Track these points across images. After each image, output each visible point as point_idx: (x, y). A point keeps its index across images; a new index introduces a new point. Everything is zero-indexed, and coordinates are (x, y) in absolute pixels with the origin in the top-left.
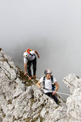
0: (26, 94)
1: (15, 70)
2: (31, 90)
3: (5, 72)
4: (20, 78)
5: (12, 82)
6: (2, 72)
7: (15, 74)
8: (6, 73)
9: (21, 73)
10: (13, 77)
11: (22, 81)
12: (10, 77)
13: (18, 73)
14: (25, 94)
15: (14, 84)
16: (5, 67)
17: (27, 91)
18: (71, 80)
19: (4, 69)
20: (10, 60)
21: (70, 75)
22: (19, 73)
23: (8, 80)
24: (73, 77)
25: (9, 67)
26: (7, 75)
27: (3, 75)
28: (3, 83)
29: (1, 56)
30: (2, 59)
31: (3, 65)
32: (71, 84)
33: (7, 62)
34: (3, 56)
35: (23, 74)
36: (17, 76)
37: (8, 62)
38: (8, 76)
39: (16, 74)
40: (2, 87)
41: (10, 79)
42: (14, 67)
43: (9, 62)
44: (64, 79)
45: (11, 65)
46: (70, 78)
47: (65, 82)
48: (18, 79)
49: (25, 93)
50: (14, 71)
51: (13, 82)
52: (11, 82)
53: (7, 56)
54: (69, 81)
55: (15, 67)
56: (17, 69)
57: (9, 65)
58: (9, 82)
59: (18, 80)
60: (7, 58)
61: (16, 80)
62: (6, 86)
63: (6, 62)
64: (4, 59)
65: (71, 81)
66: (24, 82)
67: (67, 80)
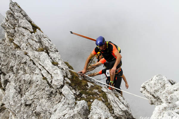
0: (74, 115)
1: (62, 69)
2: (85, 108)
3: (42, 72)
4: (70, 85)
5: (54, 92)
6: (37, 71)
7: (61, 77)
8: (44, 75)
9: (73, 77)
10: (56, 83)
11: (75, 92)
12: (51, 82)
13: (67, 76)
14: (72, 115)
15: (58, 95)
16: (43, 62)
17: (77, 109)
18: (156, 89)
19: (40, 67)
20: (53, 50)
21: (154, 78)
22: (69, 76)
23: (46, 89)
24: (160, 81)
25: (51, 64)
26: (45, 78)
27: (38, 79)
28: (38, 93)
29: (37, 40)
30: (37, 48)
31: (39, 59)
32: (156, 96)
33: (46, 54)
34: (40, 42)
35: (76, 77)
36: (65, 82)
37: (48, 53)
38: (48, 80)
39: (63, 78)
40: (35, 100)
41: (51, 87)
42: (60, 63)
43: (51, 54)
44: (142, 86)
45: (54, 58)
46: (155, 84)
47: (144, 92)
48: (66, 87)
49: (72, 113)
50: (59, 71)
51: (57, 92)
52: (52, 92)
53: (47, 42)
54: (152, 91)
55: (62, 64)
56: (65, 67)
57: (51, 58)
58: (48, 93)
59: (66, 90)
60: (47, 45)
61: (62, 90)
62: (43, 100)
63: (44, 54)
64: (41, 48)
65: (156, 91)
66: (78, 93)
67: (147, 87)
